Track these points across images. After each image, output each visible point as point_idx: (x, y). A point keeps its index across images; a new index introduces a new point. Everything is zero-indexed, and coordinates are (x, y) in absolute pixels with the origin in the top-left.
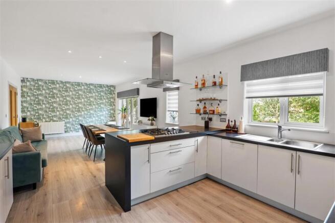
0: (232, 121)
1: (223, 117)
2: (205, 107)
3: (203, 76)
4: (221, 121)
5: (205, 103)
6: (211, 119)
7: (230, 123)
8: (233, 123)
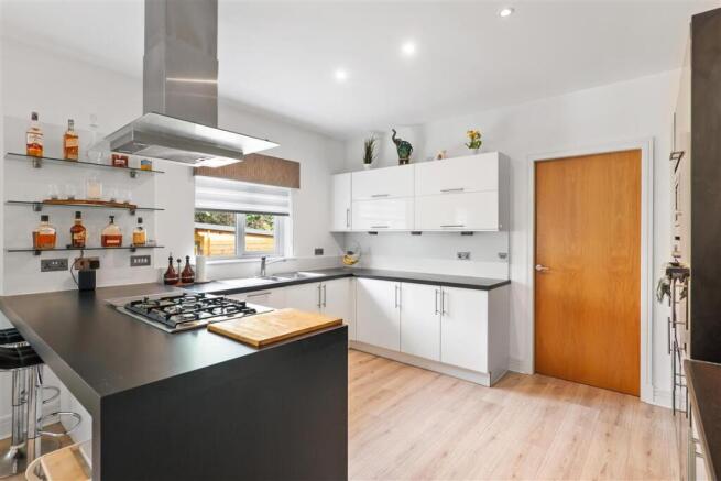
0: (179, 261)
1: (139, 253)
2: (77, 229)
3: (71, 122)
4: (133, 264)
5: (78, 215)
6: (95, 264)
7: (175, 265)
8: (183, 265)
